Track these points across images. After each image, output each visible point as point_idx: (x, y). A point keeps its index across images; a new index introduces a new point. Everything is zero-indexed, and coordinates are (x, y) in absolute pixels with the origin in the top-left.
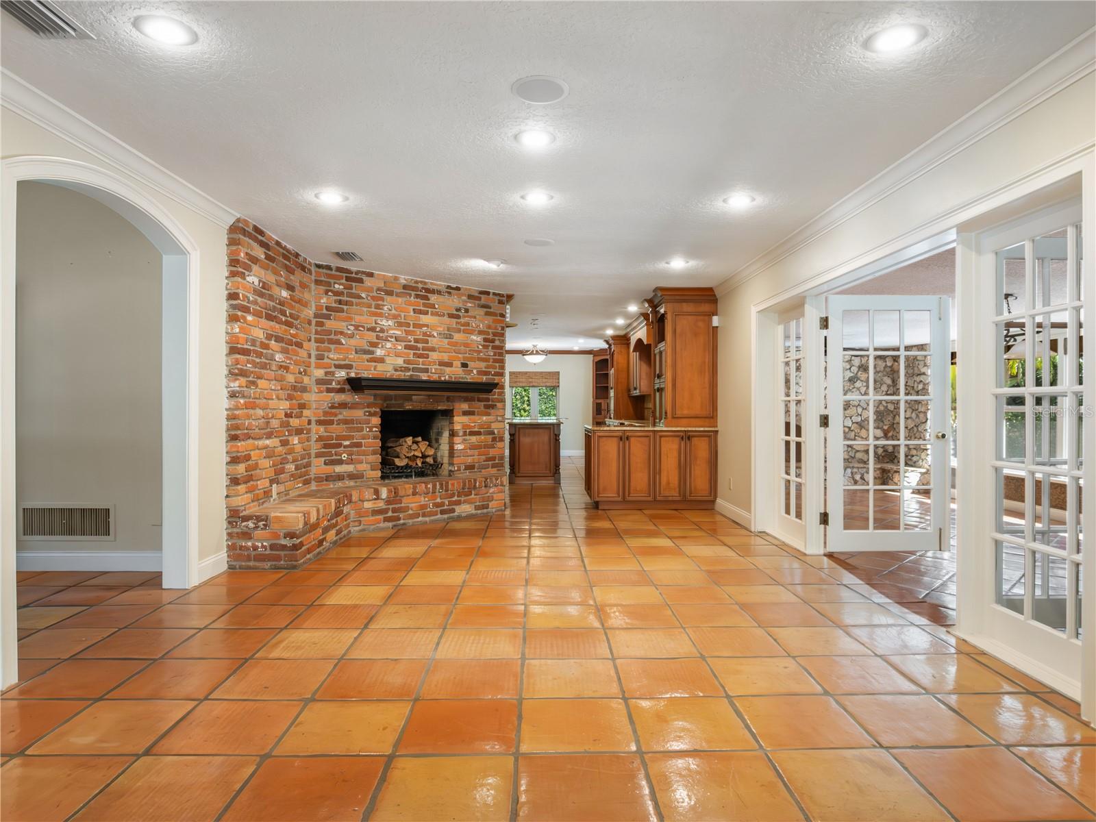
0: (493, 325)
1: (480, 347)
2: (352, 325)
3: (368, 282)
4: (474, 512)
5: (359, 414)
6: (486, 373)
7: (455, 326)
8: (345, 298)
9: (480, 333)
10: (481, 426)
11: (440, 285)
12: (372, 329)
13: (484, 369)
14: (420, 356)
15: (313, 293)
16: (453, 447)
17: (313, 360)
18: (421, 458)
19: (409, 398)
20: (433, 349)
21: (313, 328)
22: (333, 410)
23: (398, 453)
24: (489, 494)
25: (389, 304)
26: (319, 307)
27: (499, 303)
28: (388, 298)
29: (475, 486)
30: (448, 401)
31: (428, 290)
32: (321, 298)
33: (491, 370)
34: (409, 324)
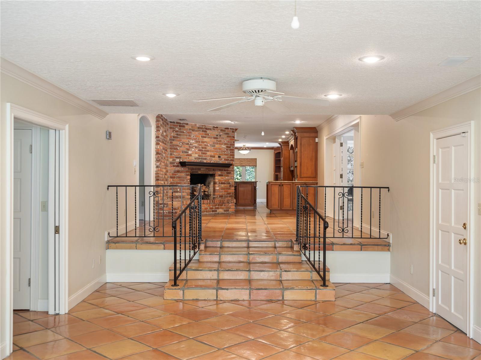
0: (230, 141)
1: (225, 150)
2: (181, 143)
3: (187, 127)
4: (223, 212)
5: (183, 175)
6: (227, 160)
7: (216, 142)
8: (179, 133)
9: (225, 144)
10: (225, 181)
11: (211, 126)
12: (188, 144)
13: (226, 158)
14: (204, 153)
15: (169, 132)
16: (215, 188)
17: (169, 155)
18: (203, 192)
19: (200, 169)
20: (208, 151)
21: (169, 144)
22: (175, 173)
23: (195, 190)
24: (229, 206)
25: (193, 134)
26: (171, 137)
27: (232, 132)
28: (193, 132)
29: (224, 202)
30: (213, 170)
31: (206, 129)
32: (172, 133)
33: (229, 159)
34: (200, 142)
